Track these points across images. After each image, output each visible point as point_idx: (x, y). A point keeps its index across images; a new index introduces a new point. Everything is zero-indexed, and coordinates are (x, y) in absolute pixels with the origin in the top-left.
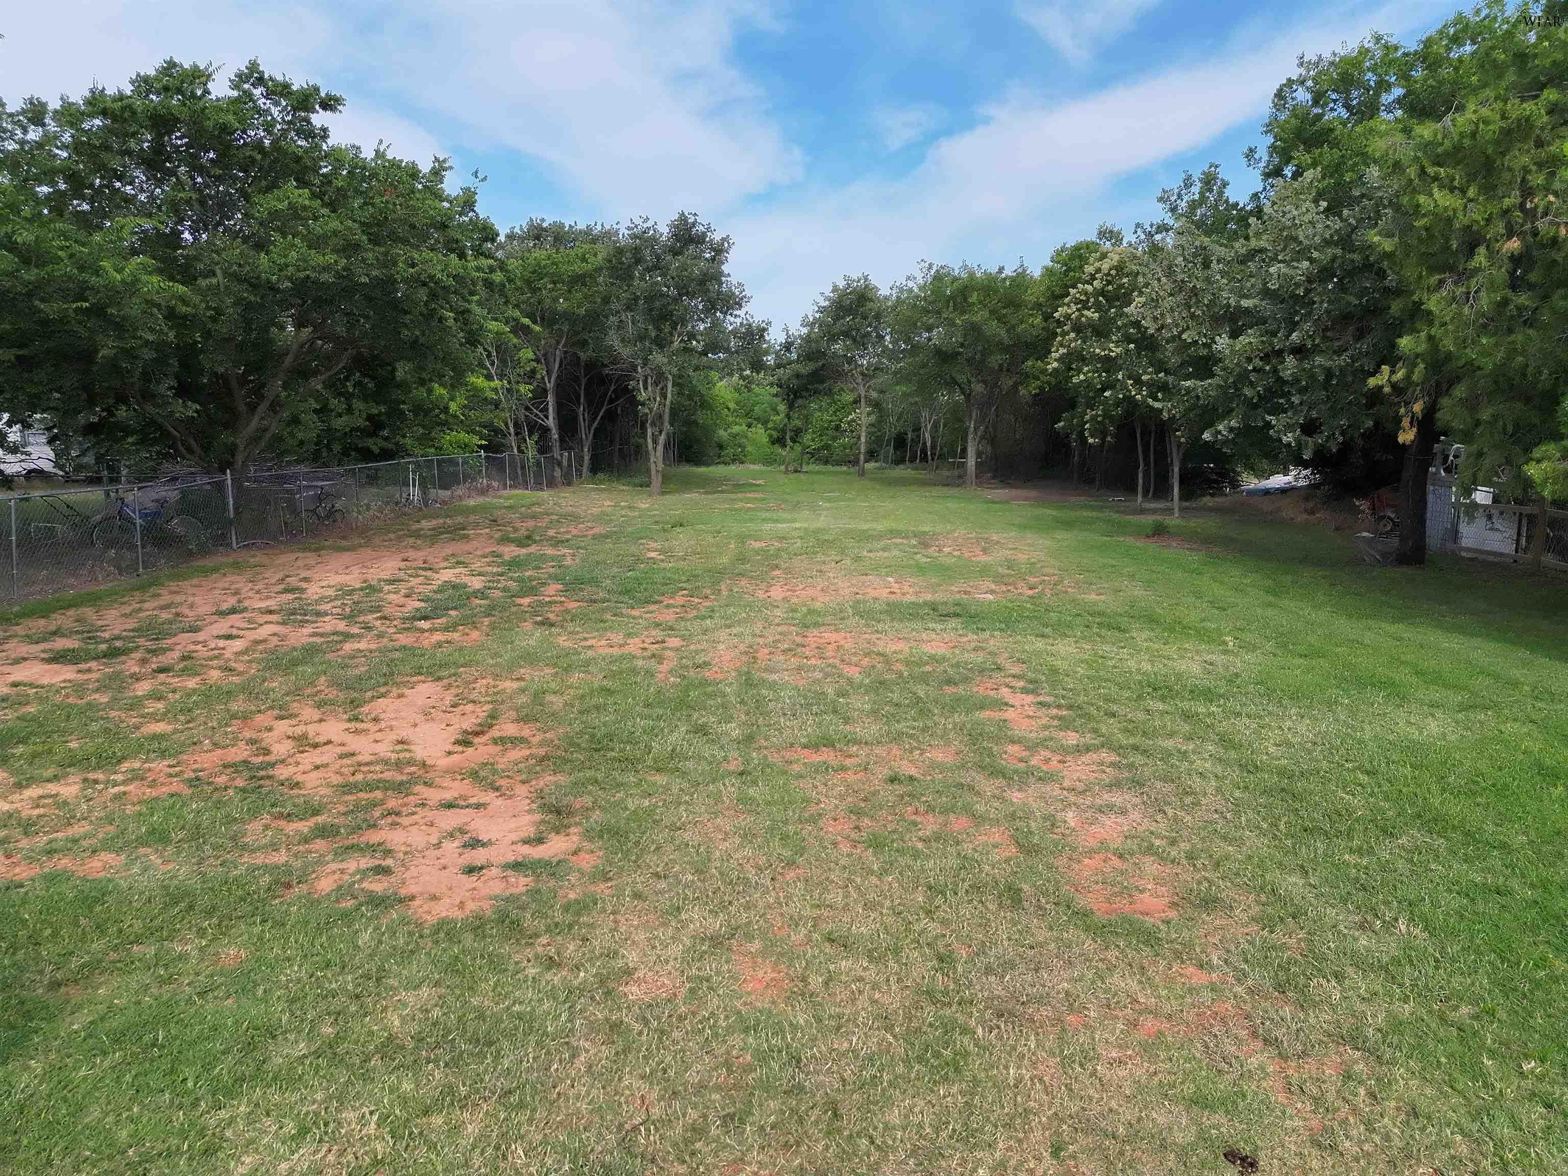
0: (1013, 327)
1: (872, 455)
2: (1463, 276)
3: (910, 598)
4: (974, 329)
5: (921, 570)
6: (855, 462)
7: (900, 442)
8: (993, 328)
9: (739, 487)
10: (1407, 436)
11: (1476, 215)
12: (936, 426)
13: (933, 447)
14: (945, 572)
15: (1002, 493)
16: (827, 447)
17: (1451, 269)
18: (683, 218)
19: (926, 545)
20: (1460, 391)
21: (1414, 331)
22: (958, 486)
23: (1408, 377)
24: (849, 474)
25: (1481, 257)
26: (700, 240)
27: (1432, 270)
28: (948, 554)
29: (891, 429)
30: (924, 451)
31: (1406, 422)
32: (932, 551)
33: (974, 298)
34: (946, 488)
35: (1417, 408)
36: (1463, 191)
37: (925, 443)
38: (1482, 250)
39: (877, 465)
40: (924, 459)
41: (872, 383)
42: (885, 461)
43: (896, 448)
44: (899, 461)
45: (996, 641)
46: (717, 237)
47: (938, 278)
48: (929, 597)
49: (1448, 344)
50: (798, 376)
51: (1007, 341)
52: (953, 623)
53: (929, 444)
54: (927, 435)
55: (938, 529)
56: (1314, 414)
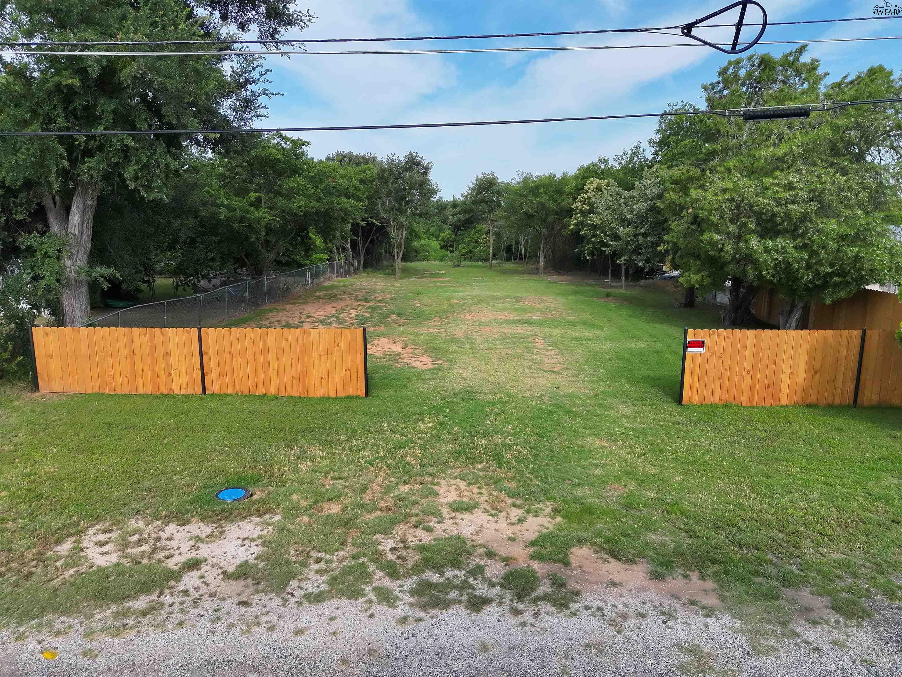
0: (559, 203)
1: (495, 256)
2: (680, 217)
3: (512, 318)
4: (542, 205)
5: (516, 310)
6: (487, 260)
7: (509, 249)
8: (551, 205)
9: (433, 275)
11: (682, 201)
12: (527, 242)
13: (526, 252)
14: (524, 311)
15: (555, 278)
16: (471, 251)
17: (678, 215)
18: (411, 154)
19: (519, 302)
21: (669, 234)
22: (537, 274)
23: (668, 247)
24: (484, 267)
25: (684, 213)
26: (419, 164)
27: (673, 215)
28: (526, 304)
29: (504, 245)
30: (521, 254)
32: (520, 304)
33: (541, 191)
34: (530, 275)
35: (670, 257)
36: (679, 193)
37: (521, 251)
38: (685, 210)
39: (498, 261)
40: (521, 259)
41: (495, 223)
42: (502, 260)
43: (507, 252)
44: (508, 259)
45: (537, 330)
46: (426, 163)
47: (525, 179)
48: (518, 318)
49: (676, 240)
50: (460, 220)
51: (556, 209)
52: (525, 325)
53: (523, 252)
54: (522, 247)
55: (524, 295)
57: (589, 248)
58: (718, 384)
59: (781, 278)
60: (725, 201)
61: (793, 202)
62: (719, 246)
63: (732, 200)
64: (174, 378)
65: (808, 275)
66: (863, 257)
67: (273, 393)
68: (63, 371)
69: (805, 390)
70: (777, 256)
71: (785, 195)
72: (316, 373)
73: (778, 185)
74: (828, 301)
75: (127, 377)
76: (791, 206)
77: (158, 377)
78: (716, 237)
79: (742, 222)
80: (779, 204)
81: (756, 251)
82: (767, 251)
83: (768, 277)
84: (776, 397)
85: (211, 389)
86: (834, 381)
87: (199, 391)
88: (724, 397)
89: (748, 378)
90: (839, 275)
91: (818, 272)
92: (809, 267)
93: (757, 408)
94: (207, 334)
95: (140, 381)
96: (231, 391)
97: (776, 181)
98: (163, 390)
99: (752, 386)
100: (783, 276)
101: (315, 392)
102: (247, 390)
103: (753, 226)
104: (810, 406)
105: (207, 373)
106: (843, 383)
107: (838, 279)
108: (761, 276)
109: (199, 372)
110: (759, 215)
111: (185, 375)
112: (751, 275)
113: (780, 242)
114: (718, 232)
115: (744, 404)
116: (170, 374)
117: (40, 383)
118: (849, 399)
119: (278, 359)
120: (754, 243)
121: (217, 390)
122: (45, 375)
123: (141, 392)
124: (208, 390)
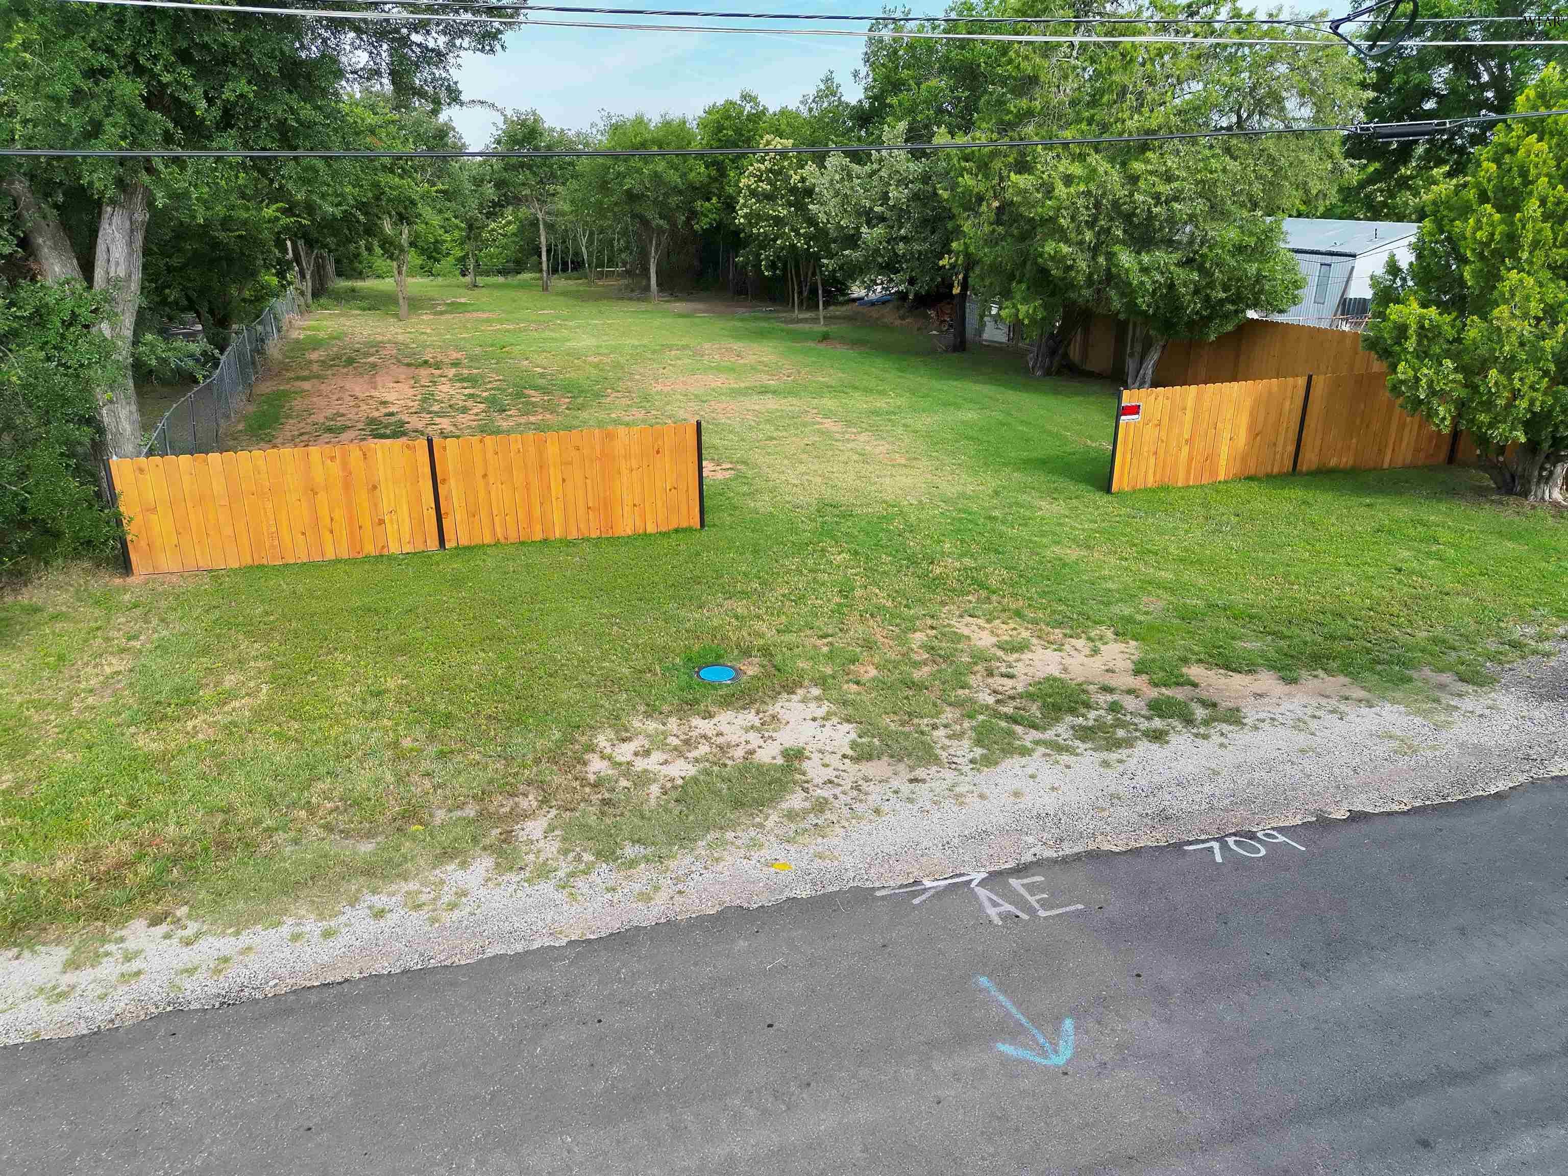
2: (978, 214)
4: (657, 177)
10: (956, 290)
11: (981, 188)
17: (973, 210)
19: (701, 355)
20: (977, 270)
21: (958, 239)
22: (640, 300)
23: (956, 261)
25: (984, 207)
27: (965, 210)
31: (956, 284)
33: (653, 150)
35: (961, 277)
36: (977, 176)
38: (985, 203)
49: (972, 249)
51: (681, 186)
56: (914, 274)
57: (767, 257)
58: (1152, 461)
59: (1158, 308)
60: (1079, 195)
61: (1176, 199)
62: (1069, 263)
63: (1088, 193)
64: (388, 525)
65: (1195, 303)
66: (1265, 277)
67: (557, 536)
68: (178, 533)
69: (1244, 459)
70: (1158, 277)
71: (1165, 189)
72: (625, 496)
73: (1151, 173)
74: (1212, 338)
75: (304, 534)
76: (1176, 206)
77: (360, 527)
78: (1065, 249)
79: (1102, 227)
80: (1158, 203)
81: (1127, 271)
82: (1145, 270)
83: (1144, 307)
84: (1214, 472)
85: (454, 537)
86: (1275, 444)
87: (433, 543)
88: (1158, 478)
89: (1185, 450)
90: (1233, 302)
91: (1207, 298)
92: (1196, 292)
93: (1193, 487)
94: (444, 448)
95: (327, 536)
96: (488, 540)
97: (1149, 167)
98: (370, 549)
99: (1190, 459)
100: (1161, 305)
101: (626, 526)
102: (515, 535)
103: (1120, 233)
104: (1250, 478)
105: (447, 514)
106: (1284, 446)
107: (1231, 307)
108: (1132, 306)
109: (433, 513)
110: (1128, 217)
111: (407, 520)
112: (1117, 304)
113: (1161, 256)
114: (1067, 241)
115: (1180, 485)
116: (381, 522)
117: (133, 557)
118: (1288, 464)
119: (564, 480)
120: (1126, 258)
121: (464, 542)
122: (143, 544)
123: (330, 555)
124: (450, 541)
